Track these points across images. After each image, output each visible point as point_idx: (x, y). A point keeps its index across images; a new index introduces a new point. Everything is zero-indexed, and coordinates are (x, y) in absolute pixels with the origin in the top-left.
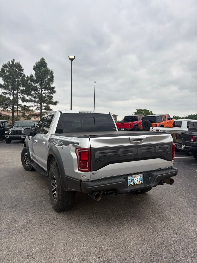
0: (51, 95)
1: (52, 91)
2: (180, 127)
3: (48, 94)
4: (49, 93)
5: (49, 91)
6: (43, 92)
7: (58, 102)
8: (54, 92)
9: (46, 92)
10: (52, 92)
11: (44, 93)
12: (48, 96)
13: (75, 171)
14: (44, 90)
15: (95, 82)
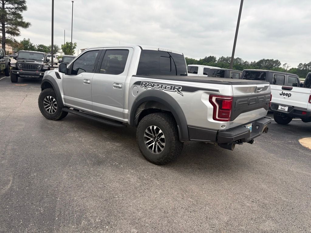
0: (20, 12)
1: (20, 6)
2: (196, 73)
3: (13, 10)
4: (16, 8)
5: (16, 6)
6: (6, 6)
7: (30, 24)
8: (25, 8)
9: (10, 6)
10: (21, 8)
11: (7, 8)
12: (14, 14)
13: (208, 121)
14: (7, 3)
15: (73, 2)
